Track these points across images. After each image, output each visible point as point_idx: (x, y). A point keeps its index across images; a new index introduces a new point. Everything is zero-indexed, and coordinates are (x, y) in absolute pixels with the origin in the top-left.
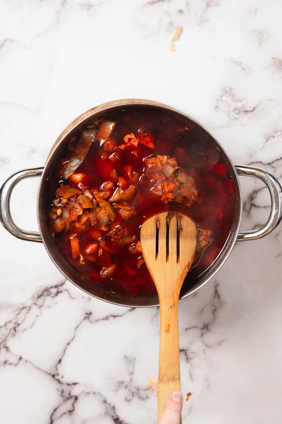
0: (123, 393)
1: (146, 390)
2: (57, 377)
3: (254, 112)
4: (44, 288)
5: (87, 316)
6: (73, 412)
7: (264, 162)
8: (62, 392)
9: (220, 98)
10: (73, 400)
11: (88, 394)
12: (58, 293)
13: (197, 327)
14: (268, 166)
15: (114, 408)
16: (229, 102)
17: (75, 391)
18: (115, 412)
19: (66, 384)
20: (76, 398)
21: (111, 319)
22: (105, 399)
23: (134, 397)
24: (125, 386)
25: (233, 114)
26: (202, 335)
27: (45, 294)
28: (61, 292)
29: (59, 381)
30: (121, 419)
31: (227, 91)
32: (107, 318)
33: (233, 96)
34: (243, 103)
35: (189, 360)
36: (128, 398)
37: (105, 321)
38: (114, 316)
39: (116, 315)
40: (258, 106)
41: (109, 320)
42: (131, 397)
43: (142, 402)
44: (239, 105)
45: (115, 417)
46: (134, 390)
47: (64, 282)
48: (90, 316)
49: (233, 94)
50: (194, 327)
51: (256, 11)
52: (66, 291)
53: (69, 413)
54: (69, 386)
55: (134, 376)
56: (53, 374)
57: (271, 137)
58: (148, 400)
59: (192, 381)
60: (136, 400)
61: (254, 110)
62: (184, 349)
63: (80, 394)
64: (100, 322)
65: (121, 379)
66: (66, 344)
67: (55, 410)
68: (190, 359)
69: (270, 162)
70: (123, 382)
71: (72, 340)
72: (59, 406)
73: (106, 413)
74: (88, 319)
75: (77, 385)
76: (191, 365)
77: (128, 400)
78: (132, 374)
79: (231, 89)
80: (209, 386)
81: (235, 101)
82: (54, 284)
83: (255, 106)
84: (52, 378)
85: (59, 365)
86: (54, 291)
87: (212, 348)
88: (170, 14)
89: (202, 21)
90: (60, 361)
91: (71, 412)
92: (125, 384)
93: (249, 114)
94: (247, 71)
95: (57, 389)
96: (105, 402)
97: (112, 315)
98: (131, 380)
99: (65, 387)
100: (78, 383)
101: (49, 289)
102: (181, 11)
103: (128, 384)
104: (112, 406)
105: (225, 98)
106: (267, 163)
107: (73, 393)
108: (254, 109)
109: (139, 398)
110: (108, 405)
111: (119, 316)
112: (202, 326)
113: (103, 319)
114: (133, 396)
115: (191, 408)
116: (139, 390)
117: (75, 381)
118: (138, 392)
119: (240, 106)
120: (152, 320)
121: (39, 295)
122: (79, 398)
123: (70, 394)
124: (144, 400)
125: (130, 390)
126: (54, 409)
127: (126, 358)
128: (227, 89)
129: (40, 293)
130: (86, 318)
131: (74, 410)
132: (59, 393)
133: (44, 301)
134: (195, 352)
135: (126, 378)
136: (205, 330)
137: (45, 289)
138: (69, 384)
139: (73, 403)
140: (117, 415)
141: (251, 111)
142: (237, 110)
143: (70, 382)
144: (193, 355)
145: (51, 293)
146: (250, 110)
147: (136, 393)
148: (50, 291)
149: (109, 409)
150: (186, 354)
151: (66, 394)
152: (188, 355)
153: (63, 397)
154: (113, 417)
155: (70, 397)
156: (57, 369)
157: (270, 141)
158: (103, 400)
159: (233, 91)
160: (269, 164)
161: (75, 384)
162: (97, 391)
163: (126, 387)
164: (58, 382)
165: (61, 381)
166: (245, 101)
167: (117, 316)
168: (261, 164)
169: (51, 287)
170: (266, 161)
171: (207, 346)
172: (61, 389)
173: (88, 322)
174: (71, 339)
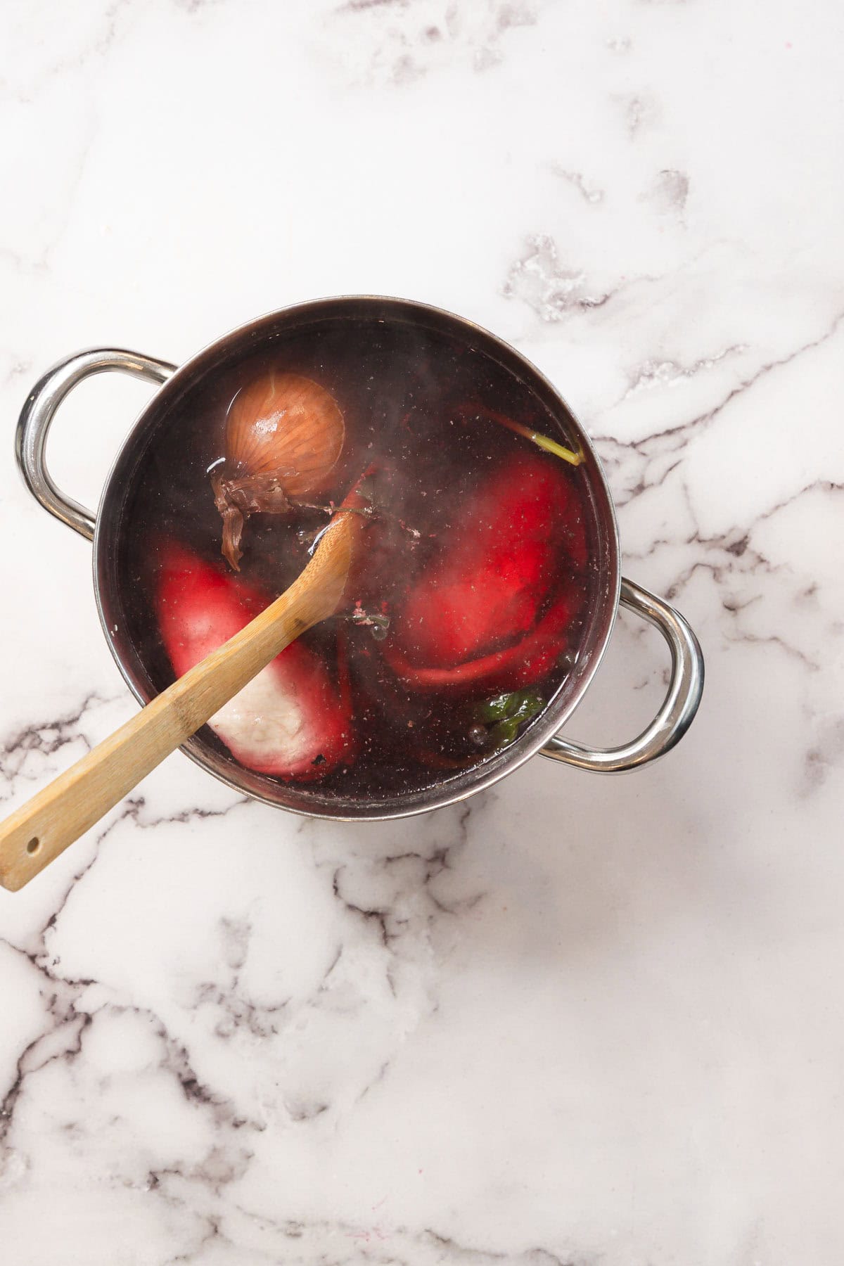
0: (211, 1014)
1: (273, 1010)
2: (41, 962)
3: (603, 308)
4: (24, 726)
5: (131, 807)
6: (77, 1056)
7: (620, 440)
8: (53, 1000)
9: (519, 265)
10: (79, 1023)
11: (120, 1010)
12: (60, 742)
13: (417, 856)
14: (631, 450)
15: (184, 1051)
16: (542, 276)
17: (87, 1001)
18: (186, 1064)
19: (65, 980)
20: (88, 1020)
21: (195, 819)
22: (163, 1025)
23: (239, 1028)
24: (216, 996)
25: (550, 308)
26: (428, 876)
27: (26, 743)
28: (69, 740)
29: (46, 973)
30: (200, 1082)
31: (537, 249)
32: (183, 817)
33: (553, 261)
34: (579, 281)
35: (391, 942)
36: (225, 1029)
37: (177, 824)
38: (203, 814)
39: (207, 810)
40: (616, 291)
41: (188, 821)
42: (231, 1026)
43: (260, 1040)
44: (568, 286)
45: (186, 1076)
46: (241, 1009)
47: (76, 716)
48: (140, 809)
49: (554, 256)
50: (408, 855)
51: (627, 44)
52: (81, 741)
53: (68, 1058)
54: (71, 987)
55: (243, 973)
56: (32, 951)
57: (643, 375)
58: (276, 1038)
59: (394, 994)
60: (243, 1034)
61: (603, 302)
62: (380, 911)
63: (100, 1009)
64: (163, 827)
65: (209, 979)
66: (73, 876)
67: (31, 1046)
68: (393, 937)
69: (636, 441)
70: (212, 987)
71: (89, 867)
72: (43, 1036)
73: (164, 1064)
74: (133, 816)
75: (92, 986)
76: (395, 954)
77: (222, 1035)
78: (238, 966)
79: (548, 243)
80: (436, 1010)
81: (556, 275)
82: (52, 719)
83: (608, 294)
84: (29, 963)
85: (51, 929)
86: (49, 736)
87: (452, 912)
88: (403, 37)
89: (486, 61)
90: (52, 920)
91: (71, 1054)
92: (219, 990)
93: (592, 313)
94: (594, 199)
95: (41, 993)
96: (163, 1034)
97: (196, 811)
98: (236, 982)
99: (60, 989)
100: (95, 979)
101: (38, 730)
102: (433, 32)
103: (227, 993)
104: (180, 1045)
105: (531, 265)
106: (628, 443)
107: (82, 1006)
108: (606, 298)
109: (253, 1031)
110: (169, 1044)
111: (216, 814)
112: (428, 854)
113: (172, 820)
114: (237, 1024)
115: (387, 1064)
116: (253, 1008)
117: (87, 975)
118: (250, 1015)
119: (570, 288)
120: (300, 830)
121: (10, 747)
122: (95, 1019)
123: (72, 1008)
124: (264, 1035)
125: (229, 1008)
126: (30, 1042)
127: (225, 923)
128: (539, 242)
129: (14, 740)
130: (128, 812)
131: (79, 1050)
132: (46, 1003)
133: (21, 762)
134: (407, 921)
135: (223, 978)
136: (437, 866)
137: (26, 730)
138: (71, 983)
139: (81, 1031)
140: (191, 1071)
141: (595, 305)
142: (561, 299)
143: (75, 975)
144: (403, 926)
145: (41, 741)
146: (595, 302)
147: (245, 1015)
148: (39, 736)
149: (173, 1054)
150: (383, 924)
151: (63, 1008)
152: (387, 927)
153: (53, 1013)
154: (180, 1075)
155: (72, 1015)
156: (43, 940)
157: (640, 387)
158: (156, 1028)
159: (553, 248)
160: (634, 445)
161: (87, 983)
162: (143, 1006)
163: (221, 1000)
164: (42, 973)
165: (51, 973)
166: (583, 276)
167: (210, 813)
168: (613, 443)
169: (44, 728)
170: (625, 436)
171: (439, 906)
172: (49, 996)
173: (135, 823)
174: (87, 865)
